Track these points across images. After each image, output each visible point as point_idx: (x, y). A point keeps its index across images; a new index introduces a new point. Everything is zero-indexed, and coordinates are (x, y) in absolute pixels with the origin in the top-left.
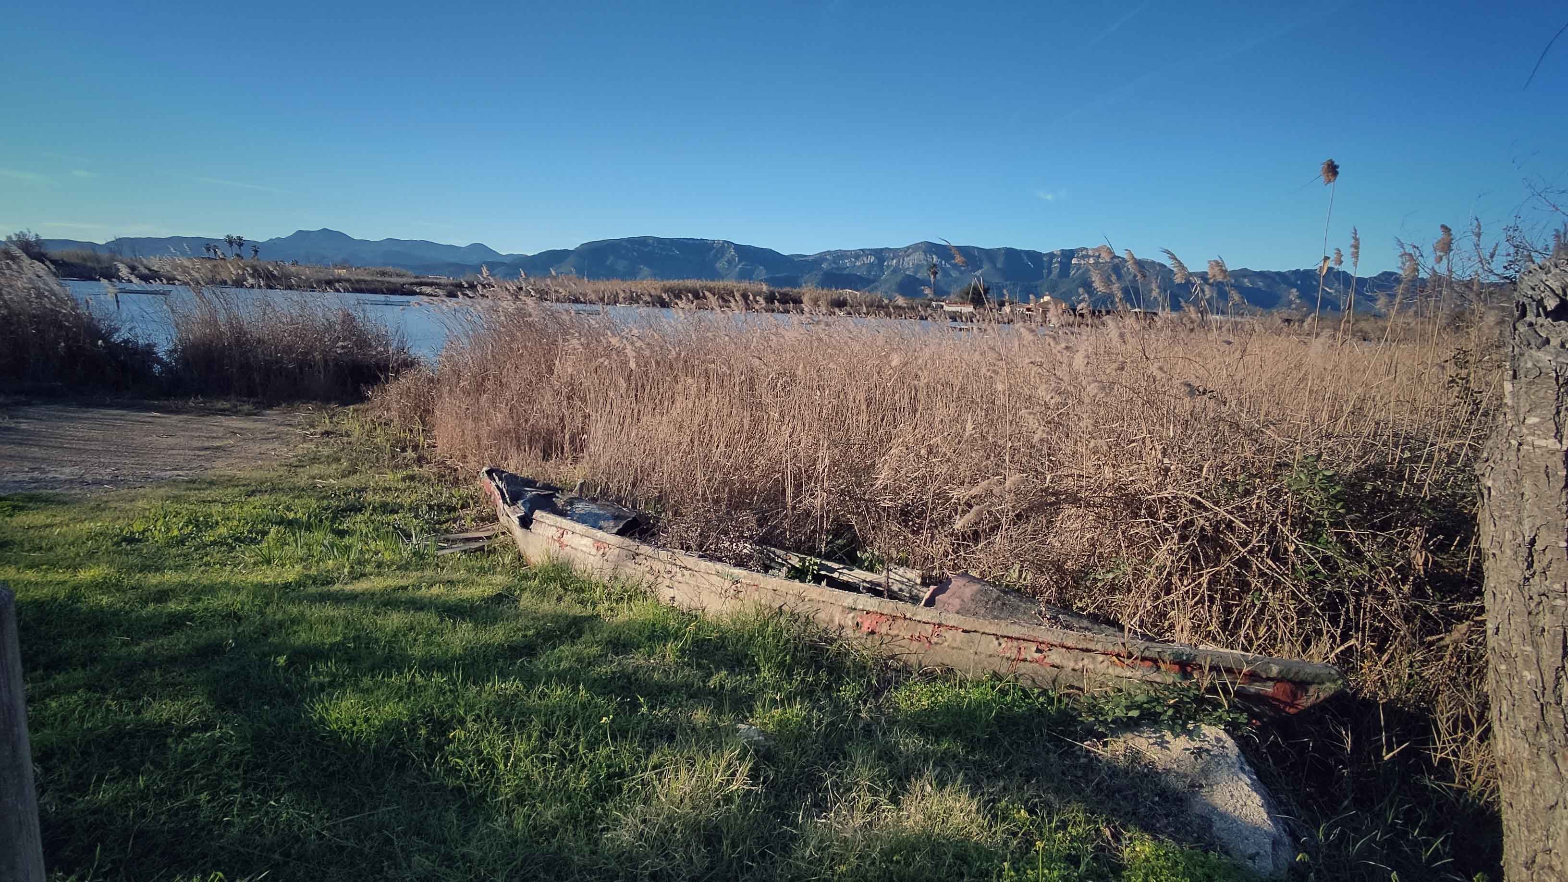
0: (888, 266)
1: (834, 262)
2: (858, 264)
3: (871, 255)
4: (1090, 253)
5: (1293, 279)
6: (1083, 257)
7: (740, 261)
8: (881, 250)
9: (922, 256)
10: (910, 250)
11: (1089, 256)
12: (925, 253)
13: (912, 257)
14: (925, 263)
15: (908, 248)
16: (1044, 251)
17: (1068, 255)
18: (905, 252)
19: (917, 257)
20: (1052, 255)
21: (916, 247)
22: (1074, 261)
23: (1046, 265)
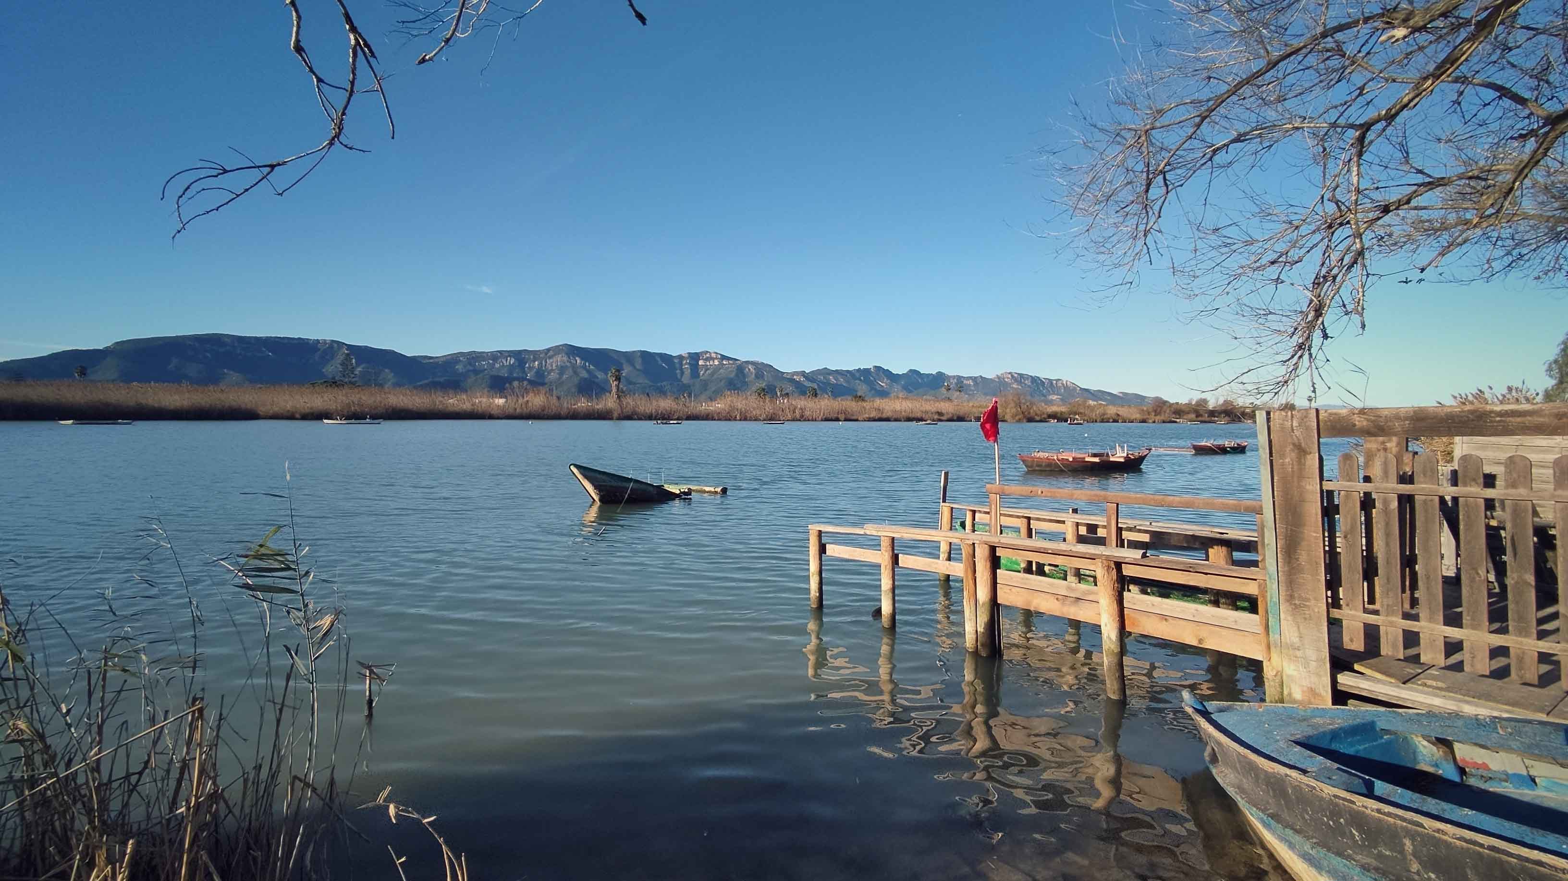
0: (529, 368)
1: (470, 364)
2: (497, 366)
3: (510, 356)
4: (714, 355)
5: (857, 375)
6: (707, 359)
7: (358, 364)
8: (520, 352)
9: (565, 358)
10: (551, 353)
11: (713, 359)
12: (568, 355)
13: (555, 359)
14: (568, 364)
15: (548, 350)
16: (674, 354)
17: (695, 357)
18: (546, 354)
19: (560, 359)
20: (681, 357)
21: (557, 350)
22: (701, 363)
23: (677, 366)
